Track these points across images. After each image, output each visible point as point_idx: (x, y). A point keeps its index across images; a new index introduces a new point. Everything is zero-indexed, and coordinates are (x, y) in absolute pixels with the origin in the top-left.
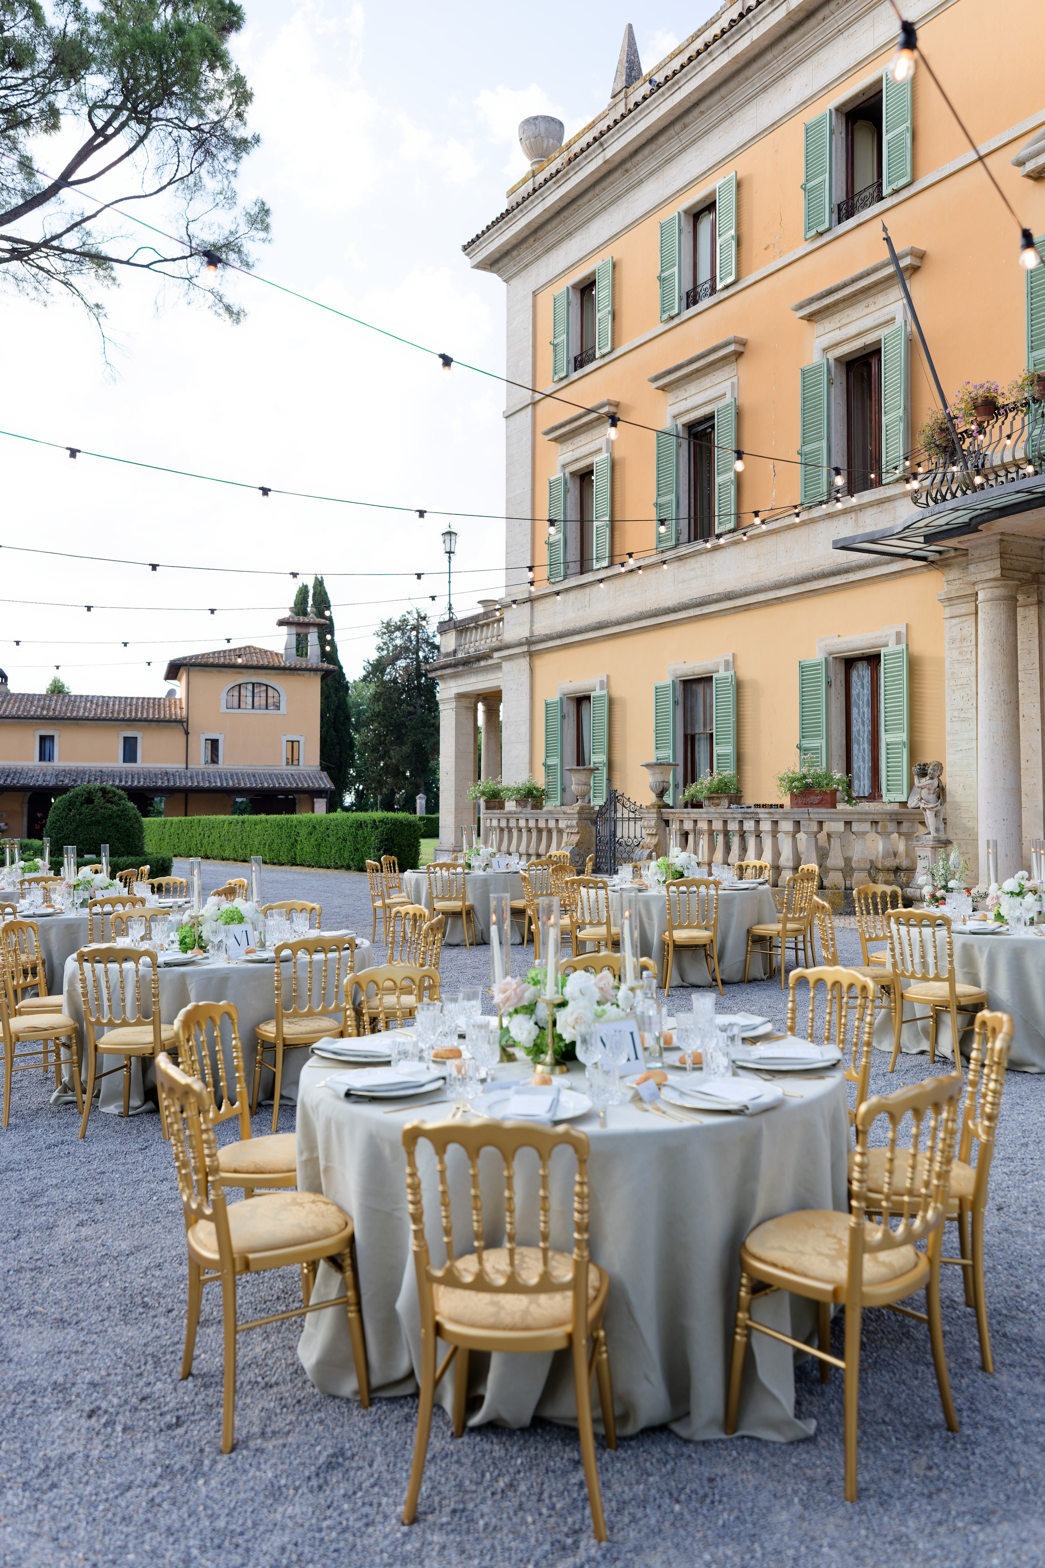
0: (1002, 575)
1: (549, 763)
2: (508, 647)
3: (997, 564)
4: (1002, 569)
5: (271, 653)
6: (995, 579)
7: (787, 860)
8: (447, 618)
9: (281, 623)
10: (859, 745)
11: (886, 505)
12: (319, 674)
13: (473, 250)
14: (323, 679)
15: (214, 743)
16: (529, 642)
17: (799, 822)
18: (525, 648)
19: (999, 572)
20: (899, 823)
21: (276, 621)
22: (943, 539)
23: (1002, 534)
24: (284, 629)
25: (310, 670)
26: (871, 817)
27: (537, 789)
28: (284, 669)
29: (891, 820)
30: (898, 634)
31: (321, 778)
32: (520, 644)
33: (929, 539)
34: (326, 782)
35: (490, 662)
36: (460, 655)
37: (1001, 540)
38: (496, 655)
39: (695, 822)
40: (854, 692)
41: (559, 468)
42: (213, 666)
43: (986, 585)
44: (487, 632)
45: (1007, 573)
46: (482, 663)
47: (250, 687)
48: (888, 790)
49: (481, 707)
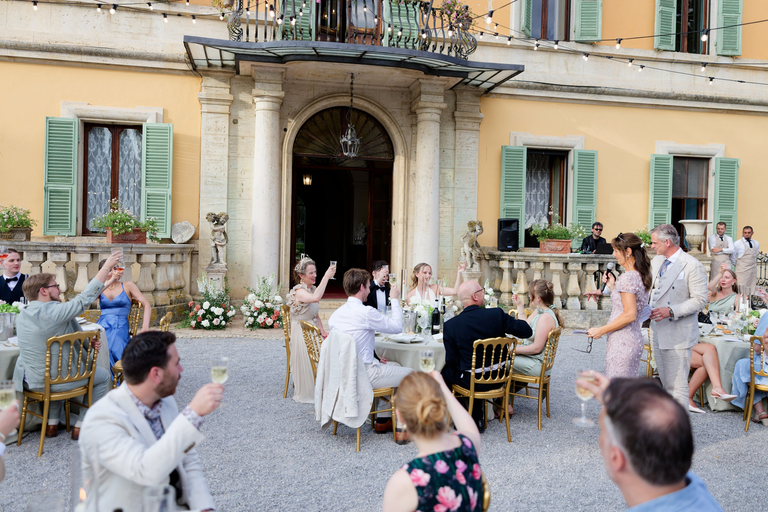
11: (142, 15)
19: (282, 94)
30: (156, 115)
40: (91, 150)
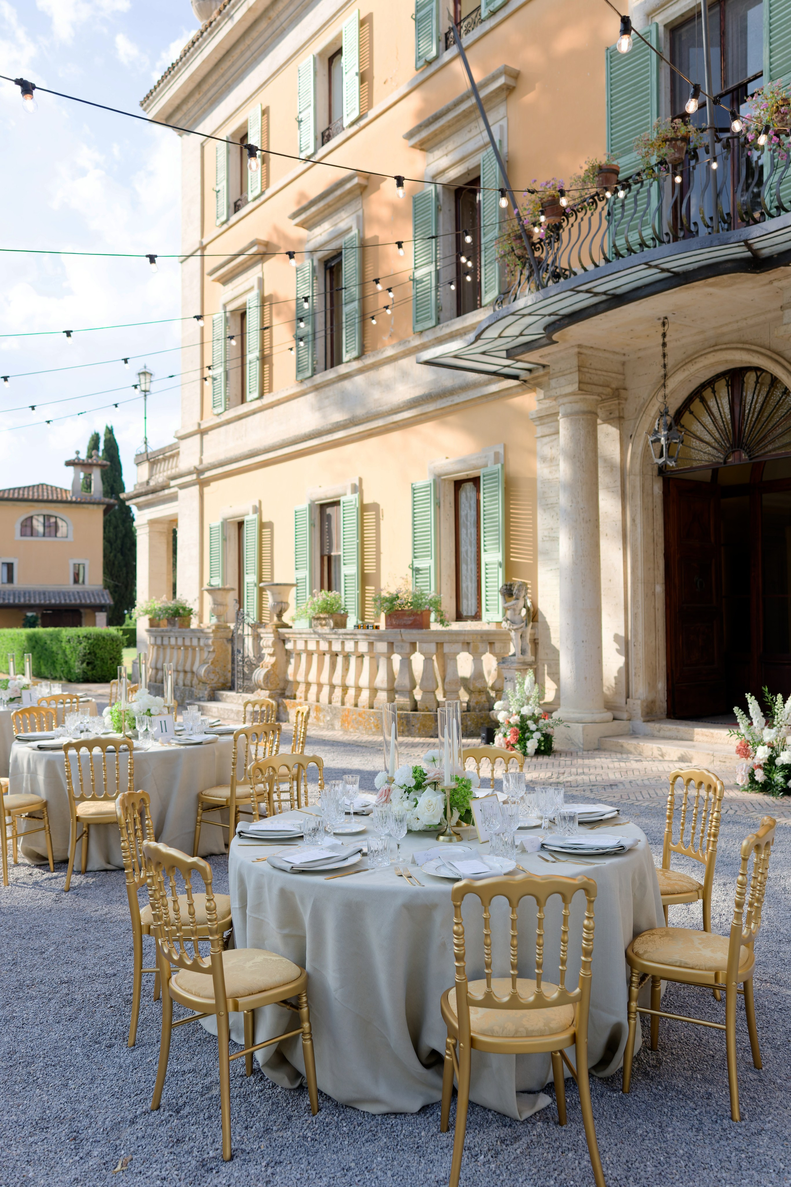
0: (580, 389)
2: (181, 476)
3: (576, 377)
4: (580, 382)
5: (61, 489)
6: (573, 394)
7: (382, 682)
8: (143, 450)
9: (68, 464)
10: (467, 565)
12: (102, 508)
13: (149, 105)
14: (106, 512)
15: (10, 567)
16: (199, 472)
17: (392, 643)
18: (194, 477)
19: (576, 386)
20: (491, 644)
21: (64, 463)
22: (523, 353)
23: (579, 346)
24: (71, 469)
25: (93, 503)
26: (462, 638)
27: (184, 609)
28: (71, 502)
29: (483, 641)
30: (497, 454)
31: (103, 595)
32: (190, 473)
33: (511, 354)
34: (107, 600)
35: (170, 491)
36: (152, 483)
37: (579, 353)
38: (173, 483)
39: (306, 642)
40: (463, 513)
41: (221, 307)
42: (8, 500)
43: (566, 400)
44: (172, 462)
45: (584, 387)
46: (166, 492)
47: (41, 519)
48: (487, 610)
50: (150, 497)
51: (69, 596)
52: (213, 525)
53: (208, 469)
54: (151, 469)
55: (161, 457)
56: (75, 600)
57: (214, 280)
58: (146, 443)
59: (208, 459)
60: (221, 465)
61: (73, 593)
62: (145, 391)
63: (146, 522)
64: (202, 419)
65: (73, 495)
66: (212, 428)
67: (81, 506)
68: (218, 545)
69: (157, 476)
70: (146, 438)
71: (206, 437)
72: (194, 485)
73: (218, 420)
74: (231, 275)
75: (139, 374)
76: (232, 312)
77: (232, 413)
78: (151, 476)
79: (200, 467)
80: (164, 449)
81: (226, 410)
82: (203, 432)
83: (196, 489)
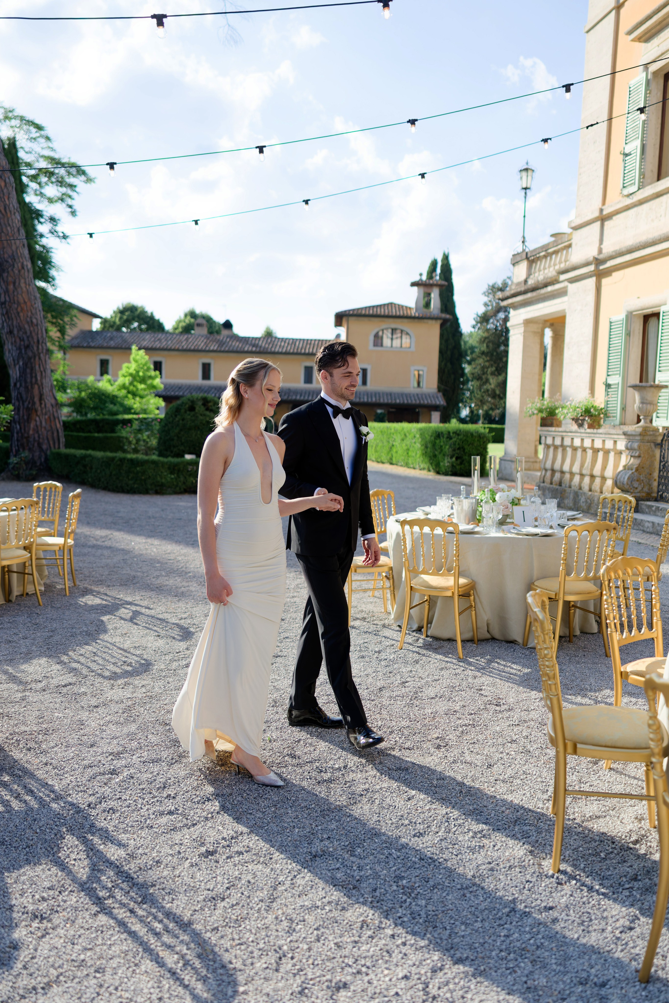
1: (610, 381)
2: (574, 268)
5: (405, 306)
8: (519, 250)
9: (413, 284)
12: (439, 322)
14: (442, 326)
16: (598, 262)
18: (592, 268)
24: (415, 288)
25: (432, 319)
27: (595, 408)
28: (414, 318)
31: (437, 398)
32: (587, 264)
34: (441, 401)
35: (557, 286)
36: (531, 282)
38: (562, 277)
41: (641, 69)
42: (365, 316)
44: (556, 260)
46: (550, 289)
47: (389, 331)
49: (548, 333)
50: (529, 295)
51: (410, 397)
52: (614, 319)
53: (612, 258)
54: (529, 268)
55: (542, 254)
56: (415, 400)
57: (633, 40)
58: (523, 242)
59: (609, 248)
60: (630, 251)
61: (414, 395)
62: (526, 189)
63: (522, 321)
64: (604, 203)
65: (416, 311)
66: (617, 212)
67: (422, 321)
68: (619, 341)
69: (537, 275)
70: (524, 237)
71: (607, 223)
72: (591, 276)
73: (628, 201)
74: (658, 27)
75: (521, 171)
76: (655, 73)
77: (649, 191)
78: (529, 274)
79: (601, 257)
80: (548, 244)
81: (639, 189)
82: (603, 219)
83: (592, 281)
